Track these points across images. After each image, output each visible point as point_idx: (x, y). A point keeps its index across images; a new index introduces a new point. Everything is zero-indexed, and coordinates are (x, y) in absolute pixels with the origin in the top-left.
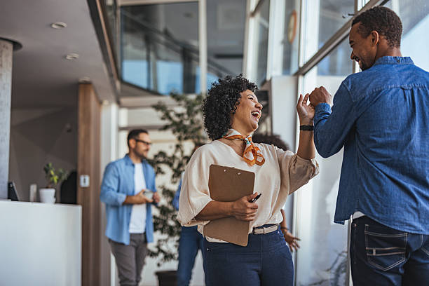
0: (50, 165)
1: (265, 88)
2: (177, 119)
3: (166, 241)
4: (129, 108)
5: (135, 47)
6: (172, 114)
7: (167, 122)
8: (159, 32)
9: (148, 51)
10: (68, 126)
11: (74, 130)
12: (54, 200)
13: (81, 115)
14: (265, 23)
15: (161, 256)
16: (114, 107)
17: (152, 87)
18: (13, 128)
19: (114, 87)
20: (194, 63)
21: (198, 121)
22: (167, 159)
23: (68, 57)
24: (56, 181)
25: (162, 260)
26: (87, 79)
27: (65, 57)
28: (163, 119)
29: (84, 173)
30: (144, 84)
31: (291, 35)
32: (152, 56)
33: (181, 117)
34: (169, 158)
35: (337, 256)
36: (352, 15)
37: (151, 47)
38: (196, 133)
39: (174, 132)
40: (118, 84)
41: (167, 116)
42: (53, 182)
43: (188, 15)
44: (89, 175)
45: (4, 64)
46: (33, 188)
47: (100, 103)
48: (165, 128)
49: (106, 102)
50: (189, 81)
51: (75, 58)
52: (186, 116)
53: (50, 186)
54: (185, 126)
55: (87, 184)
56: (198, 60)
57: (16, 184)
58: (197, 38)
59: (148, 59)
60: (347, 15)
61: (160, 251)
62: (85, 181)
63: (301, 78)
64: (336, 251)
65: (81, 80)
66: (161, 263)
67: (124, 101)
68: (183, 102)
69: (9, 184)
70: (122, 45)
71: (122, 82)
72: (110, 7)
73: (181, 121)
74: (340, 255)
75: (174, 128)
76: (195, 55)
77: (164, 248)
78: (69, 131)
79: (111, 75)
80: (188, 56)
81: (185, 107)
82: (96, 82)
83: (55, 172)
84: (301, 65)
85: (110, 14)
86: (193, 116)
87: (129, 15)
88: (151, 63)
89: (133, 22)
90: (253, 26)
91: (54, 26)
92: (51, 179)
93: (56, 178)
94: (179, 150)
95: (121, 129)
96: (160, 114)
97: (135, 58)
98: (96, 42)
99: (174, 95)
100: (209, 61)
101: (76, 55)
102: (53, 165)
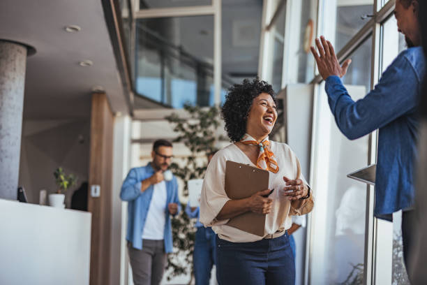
0: (61, 169)
1: (280, 96)
2: (190, 131)
3: (177, 254)
4: (143, 120)
5: (150, 61)
6: (185, 126)
7: (180, 134)
8: (173, 46)
9: (163, 65)
10: (81, 137)
11: (86, 142)
12: (64, 206)
13: (93, 124)
14: (280, 37)
15: (171, 269)
16: (127, 119)
17: (166, 101)
19: (128, 98)
20: (209, 79)
21: (211, 133)
22: (179, 171)
23: (82, 64)
24: (65, 186)
25: (171, 274)
26: (101, 88)
27: (79, 63)
28: (176, 130)
29: (95, 183)
30: (157, 97)
31: (307, 45)
32: (166, 70)
33: (194, 129)
34: (182, 170)
35: (352, 268)
36: (371, 16)
37: (166, 61)
38: (209, 145)
39: (186, 144)
40: (132, 96)
41: (180, 128)
42: (63, 187)
43: (203, 33)
44: (100, 184)
45: (18, 69)
46: (43, 194)
47: (114, 114)
48: (178, 140)
49: (119, 114)
50: (203, 95)
51: (88, 64)
52: (199, 128)
53: (60, 191)
54: (198, 138)
55: (98, 194)
56: (212, 76)
57: (26, 190)
58: (212, 55)
59: (162, 76)
60: (365, 17)
61: (171, 264)
62: (95, 191)
63: (317, 87)
65: (95, 89)
66: (171, 277)
67: (137, 113)
68: (196, 115)
69: (19, 189)
70: (137, 58)
71: (136, 94)
72: (126, 19)
73: (194, 133)
74: (355, 267)
75: (187, 140)
76: (209, 71)
77: (174, 261)
78: (82, 142)
79: (124, 84)
80: (202, 72)
81: (198, 118)
82: (109, 92)
83: (65, 177)
84: (317, 73)
85: (126, 26)
86: (206, 127)
87: (144, 28)
88: (166, 80)
89: (148, 35)
90: (268, 40)
91: (68, 30)
92: (61, 184)
93: (66, 183)
94: (192, 162)
95: (134, 141)
96: (174, 125)
97: (150, 75)
98: (110, 48)
99: (187, 107)
100: (223, 77)
101: (90, 62)
102: (63, 171)
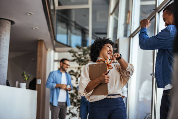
0: (25, 72)
1: (116, 43)
3: (73, 108)
4: (59, 52)
5: (62, 27)
6: (77, 55)
7: (75, 58)
8: (72, 21)
9: (68, 29)
10: (33, 59)
11: (35, 61)
12: (26, 88)
13: (38, 53)
14: (116, 18)
15: (71, 115)
16: (52, 52)
17: (69, 44)
18: (10, 59)
19: (53, 43)
20: (87, 35)
21: (88, 58)
22: (74, 73)
23: (34, 29)
24: (27, 79)
25: (71, 116)
26: (42, 39)
27: (32, 28)
28: (73, 56)
29: (39, 78)
30: (65, 43)
31: (127, 21)
32: (69, 31)
33: (80, 56)
35: (146, 115)
36: (154, 9)
37: (69, 28)
39: (77, 62)
40: (54, 42)
41: (75, 55)
42: (25, 80)
43: (85, 16)
44: (41, 79)
45: (7, 30)
46: (17, 83)
47: (47, 50)
48: (74, 60)
49: (49, 49)
50: (84, 42)
52: (82, 55)
53: (24, 82)
54: (82, 60)
55: (40, 83)
56: (88, 34)
58: (88, 25)
59: (67, 34)
60: (152, 10)
61: (70, 113)
62: (39, 82)
63: (131, 39)
64: (146, 113)
65: (39, 39)
66: (70, 118)
67: (57, 49)
68: (81, 50)
69: (7, 81)
70: (57, 26)
71: (56, 41)
72: (52, 10)
73: (80, 58)
74: (147, 114)
75: (77, 60)
76: (87, 32)
77: (72, 111)
79: (51, 37)
80: (84, 32)
81: (82, 51)
82: (45, 40)
83: (26, 76)
84: (132, 33)
85: (52, 13)
86: (85, 55)
87: (60, 14)
88: (69, 36)
89: (62, 17)
90: (111, 19)
91: (28, 14)
92: (25, 79)
93: (27, 78)
94: (79, 70)
95: (55, 61)
96: (72, 54)
97: (62, 33)
98: (46, 22)
99: (78, 47)
100: (93, 34)
101: (37, 28)
102: (26, 73)
